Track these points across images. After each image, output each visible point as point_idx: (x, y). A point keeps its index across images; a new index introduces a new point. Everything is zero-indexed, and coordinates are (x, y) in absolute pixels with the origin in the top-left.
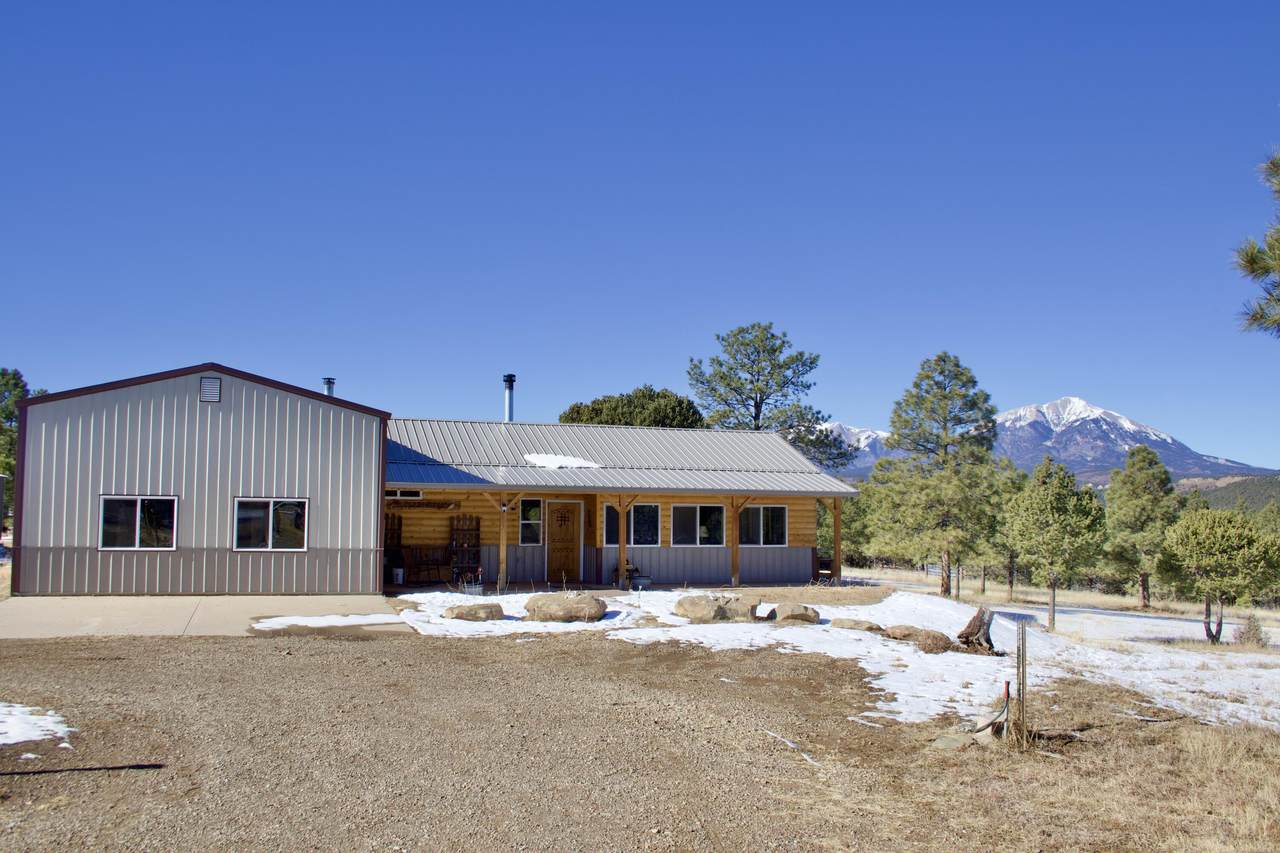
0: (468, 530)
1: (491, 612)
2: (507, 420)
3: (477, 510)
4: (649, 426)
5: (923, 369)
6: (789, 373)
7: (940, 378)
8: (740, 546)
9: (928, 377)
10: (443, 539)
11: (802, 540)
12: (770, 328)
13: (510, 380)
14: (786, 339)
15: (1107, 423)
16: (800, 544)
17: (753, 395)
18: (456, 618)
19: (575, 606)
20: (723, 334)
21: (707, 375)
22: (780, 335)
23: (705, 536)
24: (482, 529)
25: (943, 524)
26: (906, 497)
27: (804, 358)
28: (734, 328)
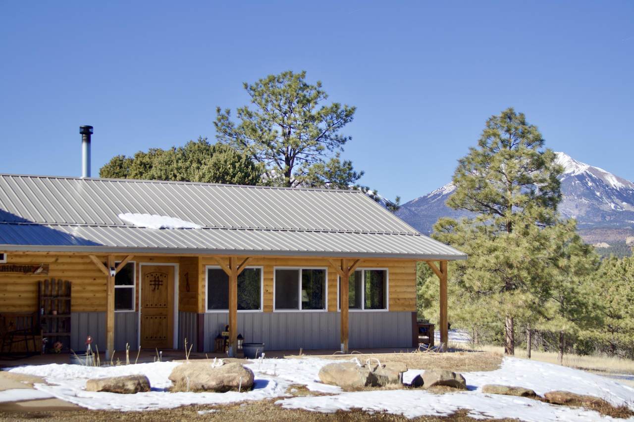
0: (57, 296)
1: (139, 384)
2: (84, 175)
3: (66, 274)
4: (209, 182)
5: (489, 126)
6: (323, 125)
7: (505, 136)
8: (350, 311)
9: (495, 135)
10: (29, 306)
11: (403, 305)
12: (303, 76)
13: (87, 132)
14: (321, 89)
15: (593, 180)
16: (400, 309)
17: (285, 149)
18: (102, 391)
19: (226, 375)
20: (252, 83)
21: (236, 126)
22: (315, 85)
23: (306, 300)
24: (73, 295)
25: (509, 287)
26: (473, 260)
27: (339, 111)
28: (265, 77)
